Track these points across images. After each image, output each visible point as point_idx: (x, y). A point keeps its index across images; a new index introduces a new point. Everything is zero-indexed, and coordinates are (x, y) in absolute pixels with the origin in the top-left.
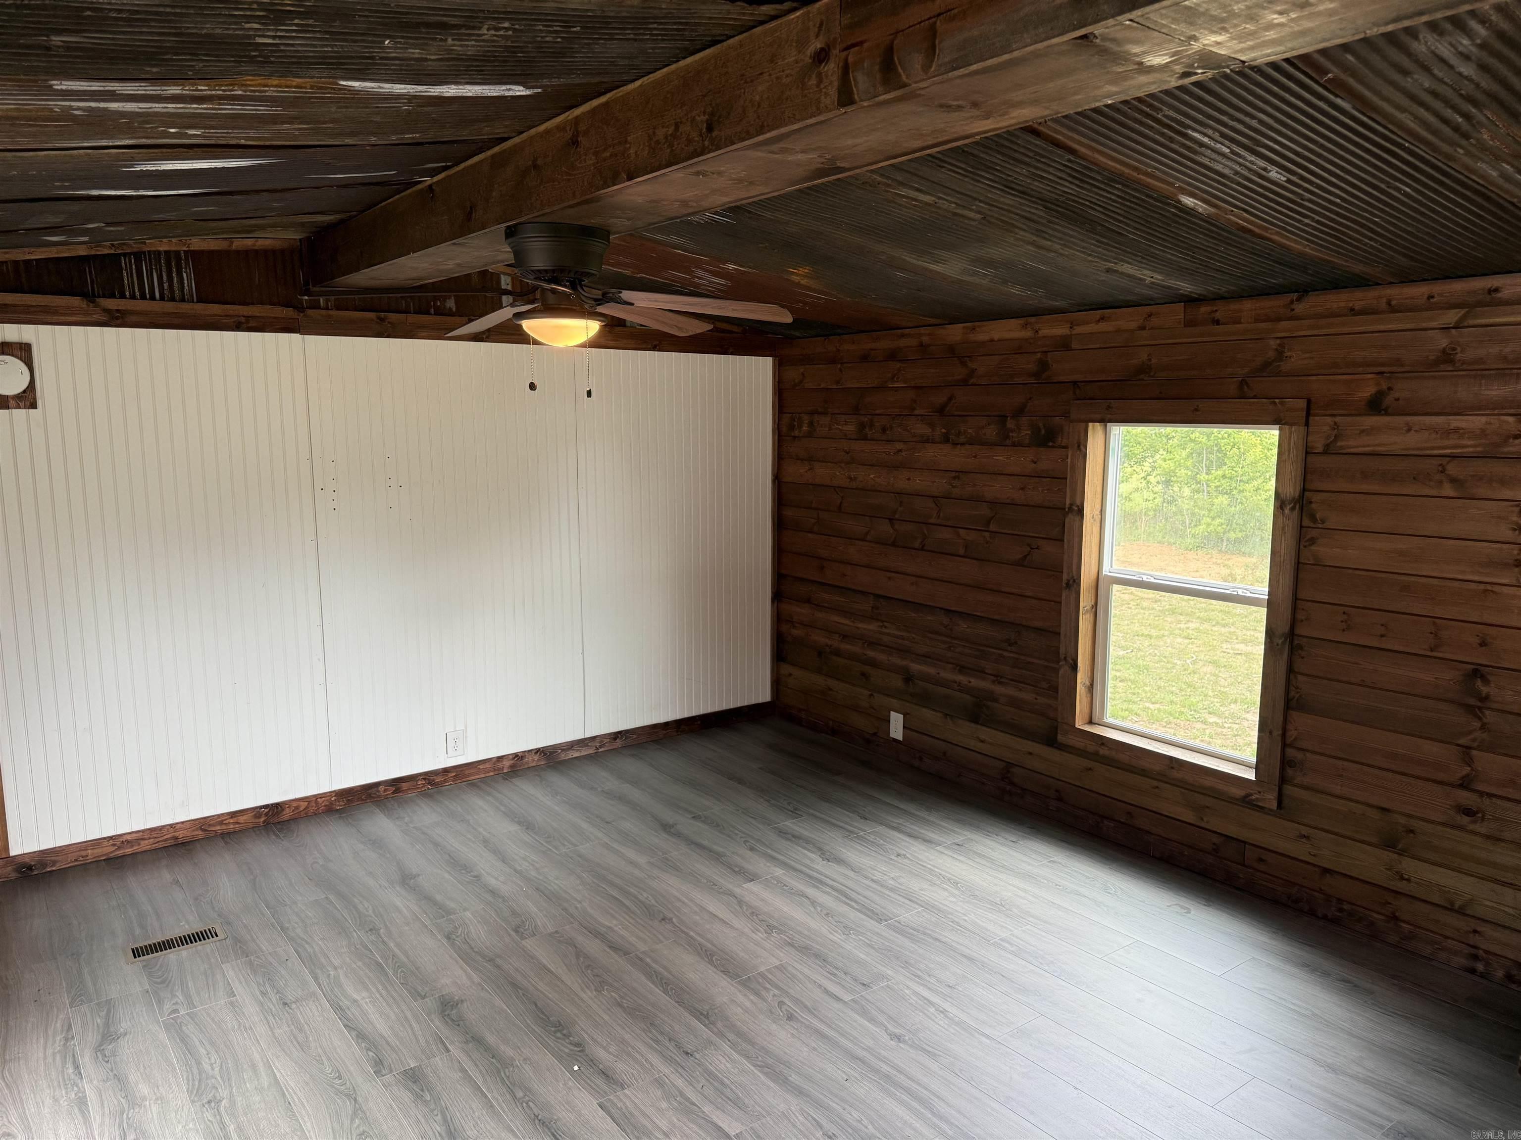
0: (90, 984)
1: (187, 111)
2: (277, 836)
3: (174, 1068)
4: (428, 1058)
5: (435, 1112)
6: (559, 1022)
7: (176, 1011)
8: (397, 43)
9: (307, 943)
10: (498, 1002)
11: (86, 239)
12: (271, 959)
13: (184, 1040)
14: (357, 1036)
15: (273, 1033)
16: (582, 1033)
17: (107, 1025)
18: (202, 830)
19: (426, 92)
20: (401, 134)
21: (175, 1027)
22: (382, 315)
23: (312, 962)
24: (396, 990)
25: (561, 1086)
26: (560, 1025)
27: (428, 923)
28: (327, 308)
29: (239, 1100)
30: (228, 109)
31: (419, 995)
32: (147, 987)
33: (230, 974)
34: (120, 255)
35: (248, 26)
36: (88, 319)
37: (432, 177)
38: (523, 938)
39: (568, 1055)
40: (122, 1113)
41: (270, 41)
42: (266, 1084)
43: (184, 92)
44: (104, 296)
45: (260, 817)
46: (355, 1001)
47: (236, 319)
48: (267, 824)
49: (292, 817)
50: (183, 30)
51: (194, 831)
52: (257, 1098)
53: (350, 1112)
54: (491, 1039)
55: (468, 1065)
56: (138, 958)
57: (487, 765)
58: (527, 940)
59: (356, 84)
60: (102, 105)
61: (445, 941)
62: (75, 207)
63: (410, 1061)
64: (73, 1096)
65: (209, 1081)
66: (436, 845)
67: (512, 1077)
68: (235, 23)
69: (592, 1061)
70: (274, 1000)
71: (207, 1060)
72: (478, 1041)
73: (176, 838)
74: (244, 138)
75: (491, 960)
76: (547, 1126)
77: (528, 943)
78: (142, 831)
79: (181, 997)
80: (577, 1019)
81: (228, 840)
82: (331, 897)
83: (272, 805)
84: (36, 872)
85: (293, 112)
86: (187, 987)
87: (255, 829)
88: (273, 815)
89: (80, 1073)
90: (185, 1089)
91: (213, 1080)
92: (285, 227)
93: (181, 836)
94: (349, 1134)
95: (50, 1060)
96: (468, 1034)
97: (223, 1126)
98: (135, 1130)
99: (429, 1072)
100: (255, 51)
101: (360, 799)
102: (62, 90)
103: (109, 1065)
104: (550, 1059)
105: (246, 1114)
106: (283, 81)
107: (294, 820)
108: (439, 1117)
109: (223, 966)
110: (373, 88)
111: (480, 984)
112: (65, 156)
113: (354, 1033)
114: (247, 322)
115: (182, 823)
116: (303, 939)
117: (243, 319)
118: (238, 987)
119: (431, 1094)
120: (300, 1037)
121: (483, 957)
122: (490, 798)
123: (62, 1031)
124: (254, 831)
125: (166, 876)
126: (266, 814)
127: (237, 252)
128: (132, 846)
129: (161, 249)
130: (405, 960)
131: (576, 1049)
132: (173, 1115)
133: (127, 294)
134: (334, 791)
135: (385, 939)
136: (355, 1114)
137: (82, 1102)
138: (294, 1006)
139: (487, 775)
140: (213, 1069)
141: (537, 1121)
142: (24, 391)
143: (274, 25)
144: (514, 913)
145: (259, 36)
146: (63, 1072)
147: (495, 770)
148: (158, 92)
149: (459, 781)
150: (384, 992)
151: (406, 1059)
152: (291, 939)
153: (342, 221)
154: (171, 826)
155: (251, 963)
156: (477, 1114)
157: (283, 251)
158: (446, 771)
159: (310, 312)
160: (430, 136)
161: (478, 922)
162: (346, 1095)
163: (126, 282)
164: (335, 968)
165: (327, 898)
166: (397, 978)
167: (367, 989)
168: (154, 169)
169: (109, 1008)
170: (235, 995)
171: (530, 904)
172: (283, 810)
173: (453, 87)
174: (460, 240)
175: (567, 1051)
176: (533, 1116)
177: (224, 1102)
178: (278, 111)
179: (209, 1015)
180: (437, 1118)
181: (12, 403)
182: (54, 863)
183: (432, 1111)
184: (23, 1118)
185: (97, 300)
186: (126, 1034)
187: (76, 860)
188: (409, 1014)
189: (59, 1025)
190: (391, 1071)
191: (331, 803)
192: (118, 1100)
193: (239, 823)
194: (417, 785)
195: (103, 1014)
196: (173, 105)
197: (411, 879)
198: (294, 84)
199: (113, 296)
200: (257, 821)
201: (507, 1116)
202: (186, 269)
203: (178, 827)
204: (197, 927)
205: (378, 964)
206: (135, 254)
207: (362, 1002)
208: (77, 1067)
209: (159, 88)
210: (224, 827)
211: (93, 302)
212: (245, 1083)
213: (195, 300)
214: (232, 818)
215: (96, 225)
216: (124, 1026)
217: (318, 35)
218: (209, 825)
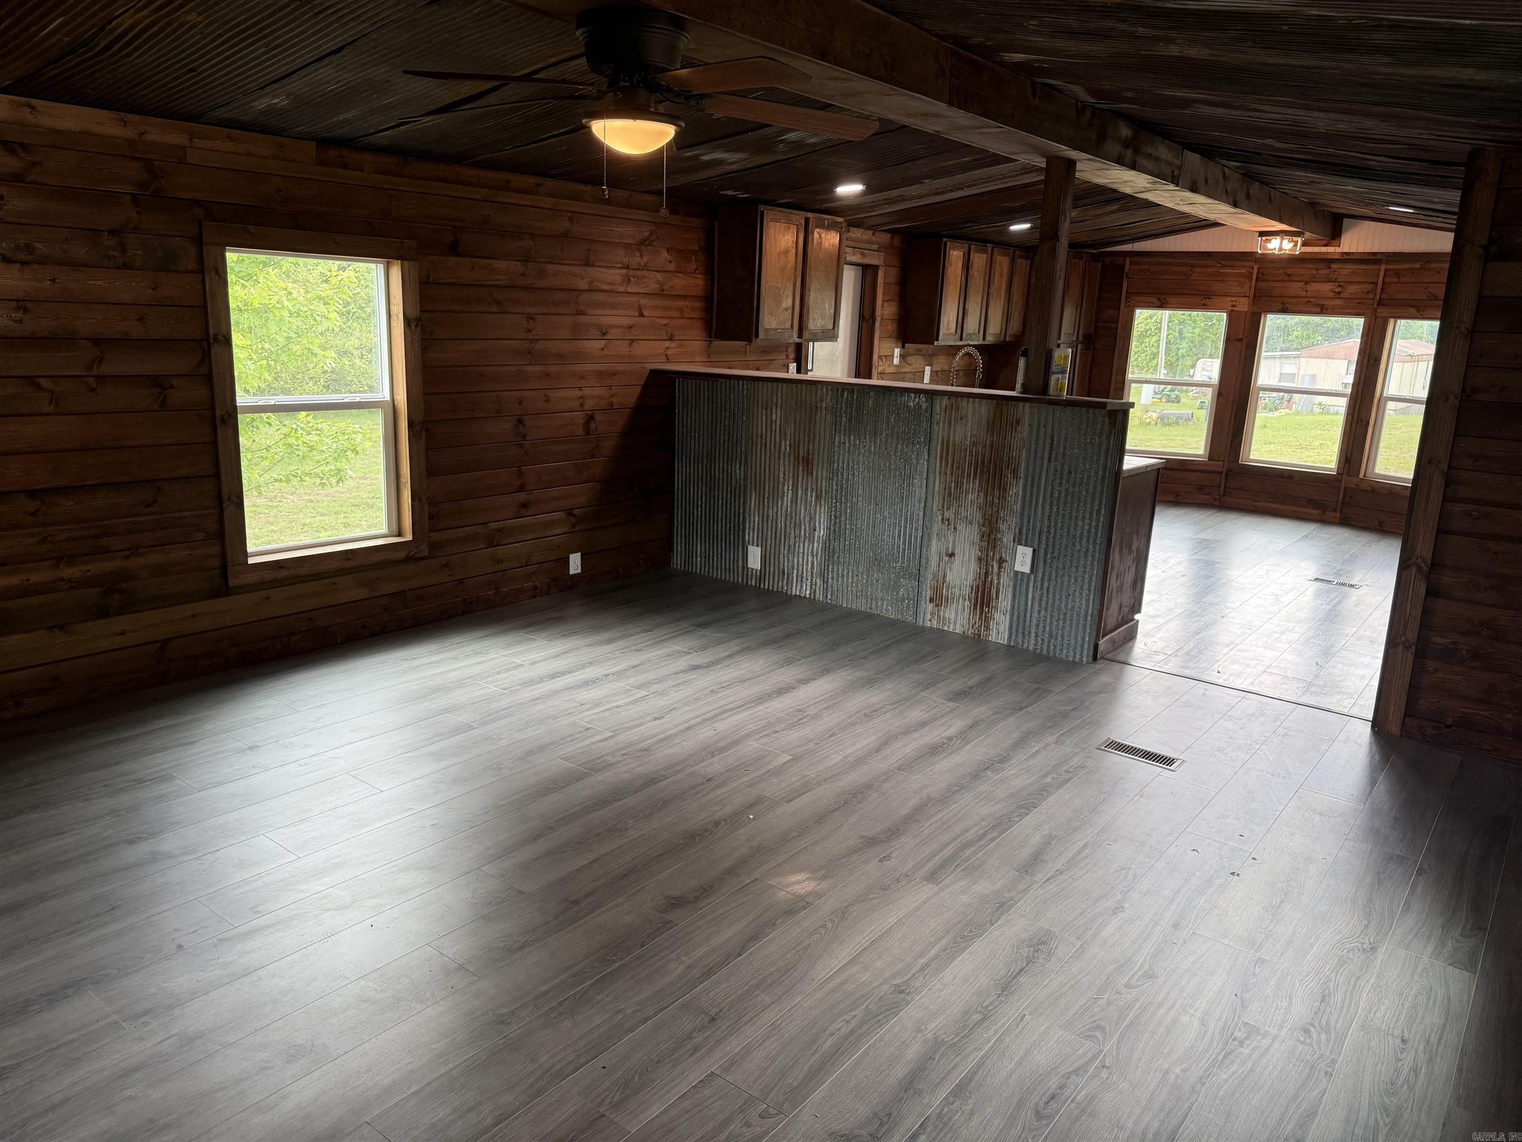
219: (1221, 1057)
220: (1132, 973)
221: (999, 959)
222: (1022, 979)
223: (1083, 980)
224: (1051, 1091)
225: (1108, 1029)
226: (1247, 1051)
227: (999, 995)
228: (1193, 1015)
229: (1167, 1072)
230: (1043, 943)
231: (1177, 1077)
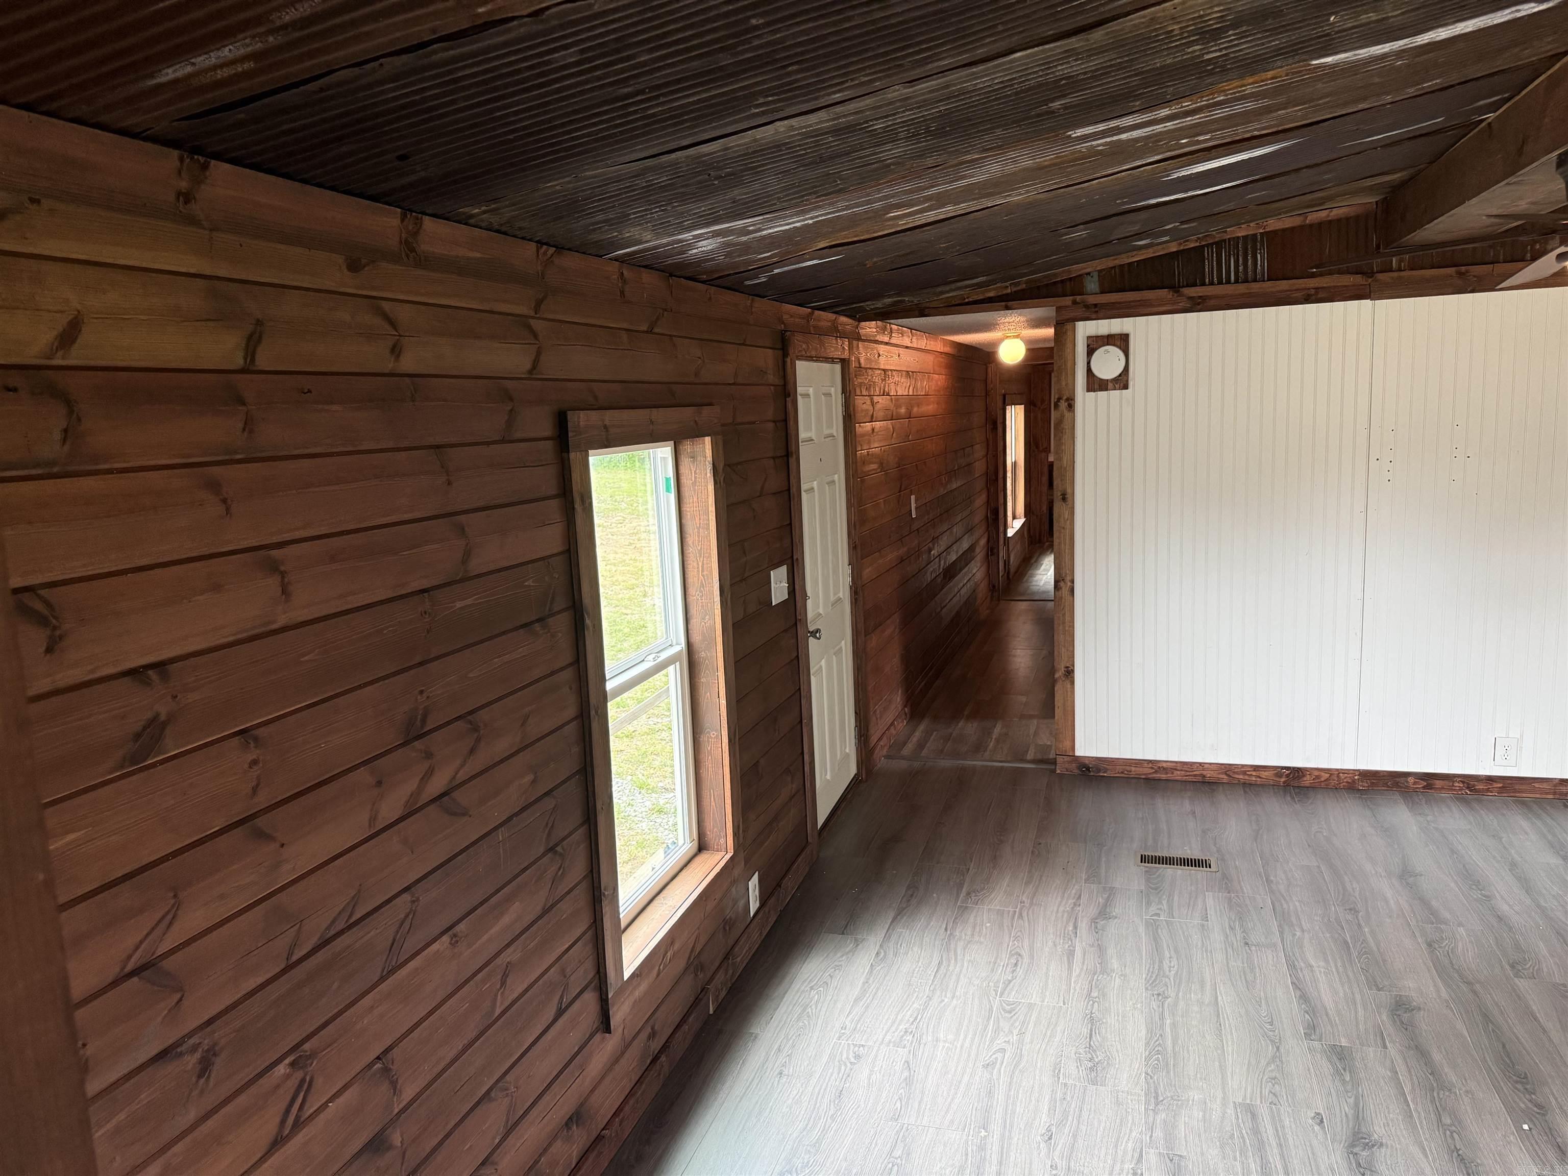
0: (1103, 871)
1: (1184, 124)
2: (1293, 798)
3: (1141, 957)
4: (1362, 1044)
5: (1349, 1094)
6: (1525, 1074)
7: (1158, 915)
8: (1342, 16)
9: (1285, 899)
10: (1460, 1026)
11: (1167, 238)
12: (1248, 902)
13: (1156, 939)
14: (1301, 997)
15: (1228, 963)
16: (1551, 1098)
17: (1105, 906)
18: (1226, 774)
19: (1411, 43)
20: (1419, 84)
21: (1153, 927)
22: (1463, 269)
23: (1284, 919)
24: (1353, 971)
25: (1500, 1135)
26: (1526, 1077)
27: (1413, 923)
28: (1400, 270)
29: (1181, 1004)
30: (1219, 113)
31: (1377, 986)
32: (1143, 888)
33: (1210, 902)
34: (1203, 246)
35: (1190, 50)
36: (1175, 307)
37: (1495, 112)
38: (1517, 975)
39: (1523, 1111)
40: (1095, 974)
41: (1218, 54)
42: (1207, 1001)
43: (1174, 111)
44: (1188, 286)
45: (1281, 777)
46: (1311, 966)
47: (1306, 292)
48: (1287, 785)
49: (1313, 785)
50: (1140, 70)
51: (1219, 773)
52: (1196, 1008)
53: (1270, 1055)
54: (1437, 1057)
55: (1401, 1068)
56: (1143, 864)
57: (1545, 786)
58: (1522, 980)
59: (1329, 60)
60: (1115, 138)
61: (1424, 946)
62: (1143, 215)
63: (1343, 1040)
64: (1067, 947)
65: (1163, 979)
66: (1453, 851)
67: (1446, 1100)
68: (1180, 51)
69: (1550, 1129)
70: (1238, 938)
71: (1168, 962)
72: (1423, 1054)
73: (1204, 776)
74: (1255, 130)
75: (1469, 983)
76: (1465, 1164)
77: (1522, 984)
78: (1176, 762)
79: (1165, 907)
80: (1550, 1080)
81: (1248, 790)
82: (1323, 868)
83: (1294, 768)
84: (1092, 774)
85: (1282, 99)
86: (1173, 899)
87: (1275, 787)
88: (1294, 778)
89: (1076, 933)
90: (1144, 976)
91: (1167, 980)
92: (1354, 193)
93: (1208, 776)
94: (1262, 1073)
95: (1060, 915)
96: (1412, 1040)
97: (1162, 1018)
98: (1099, 991)
99: (1358, 1057)
100: (1209, 65)
101: (1386, 785)
102: (1078, 137)
103: (1097, 936)
104: (1497, 1103)
105: (1183, 1016)
106: (1256, 78)
107: (1313, 788)
108: (1351, 1101)
109: (1206, 893)
110: (1348, 57)
111: (1447, 1001)
112: (1112, 180)
113: (1298, 993)
114: (1317, 293)
115: (1210, 764)
116: (1283, 896)
117: (1313, 291)
118: (1211, 912)
119: (1351, 1076)
120: (1250, 977)
121: (1461, 976)
122: (1539, 823)
123: (1074, 897)
124: (1274, 789)
125: (1187, 806)
126: (1288, 776)
127: (1311, 226)
128: (1167, 773)
129: (1240, 235)
130: (1375, 949)
131: (1535, 1109)
132: (1129, 991)
133: (1207, 280)
134: (1358, 770)
135: (1361, 922)
136: (1274, 1058)
137: (1071, 953)
138: (1253, 948)
139: (1544, 796)
140: (1170, 971)
141: (1455, 1154)
142: (1120, 375)
143: (1213, 41)
144: (1517, 947)
145: (1207, 53)
146: (1065, 927)
147: (1555, 794)
148: (1152, 117)
149: (1506, 795)
150: (1341, 969)
151: (1339, 1035)
152: (1272, 892)
153: (1412, 178)
154: (1200, 764)
155: (1230, 900)
156: (1391, 1115)
157: (1357, 218)
158: (1490, 779)
159: (1380, 276)
160: (1454, 78)
161: (1471, 942)
162: (1271, 1041)
163: (1207, 270)
164: (1303, 931)
165: (1319, 867)
166: (1359, 962)
167: (1326, 961)
168: (1189, 173)
169: (1111, 894)
170: (1208, 921)
171: (1541, 945)
172: (1304, 776)
173: (1440, 30)
174: (1512, 179)
175: (1522, 1105)
176: (1453, 1147)
177: (1169, 1000)
178: (1266, 102)
179: (1182, 928)
180: (1348, 1100)
181: (1110, 385)
182: (1106, 771)
183: (1347, 1092)
184: (1031, 948)
185: (1181, 290)
186: (1116, 917)
187: (1122, 773)
188: (1358, 997)
189: (1074, 891)
190: (1320, 1040)
191: (1354, 781)
192: (1095, 964)
193: (1260, 778)
194: (1453, 786)
195: (1105, 896)
196: (1171, 123)
197: (1411, 876)
198: (1269, 76)
199: (1194, 285)
200: (1278, 779)
201: (1424, 1133)
202: (1260, 250)
203: (1206, 766)
204: (1196, 855)
205: (1346, 942)
206: (1216, 243)
207: (1316, 969)
208: (1075, 927)
209: (1150, 115)
210: (1246, 777)
211: (1178, 292)
212: (1191, 994)
213: (1266, 279)
214: (1254, 770)
215: (1173, 225)
216: (1117, 911)
217: (1259, 36)
218: (1234, 772)
219: (919, 1017)
220: (1004, 1064)
221: (1115, 1041)
222: (1085, 1031)
223: (1039, 1045)
224: (1019, 967)
225: (1003, 1013)
226: (901, 1027)
227: (1091, 1013)
228: (945, 1041)
229: (953, 998)
230: (1091, 1069)
231: (946, 996)
